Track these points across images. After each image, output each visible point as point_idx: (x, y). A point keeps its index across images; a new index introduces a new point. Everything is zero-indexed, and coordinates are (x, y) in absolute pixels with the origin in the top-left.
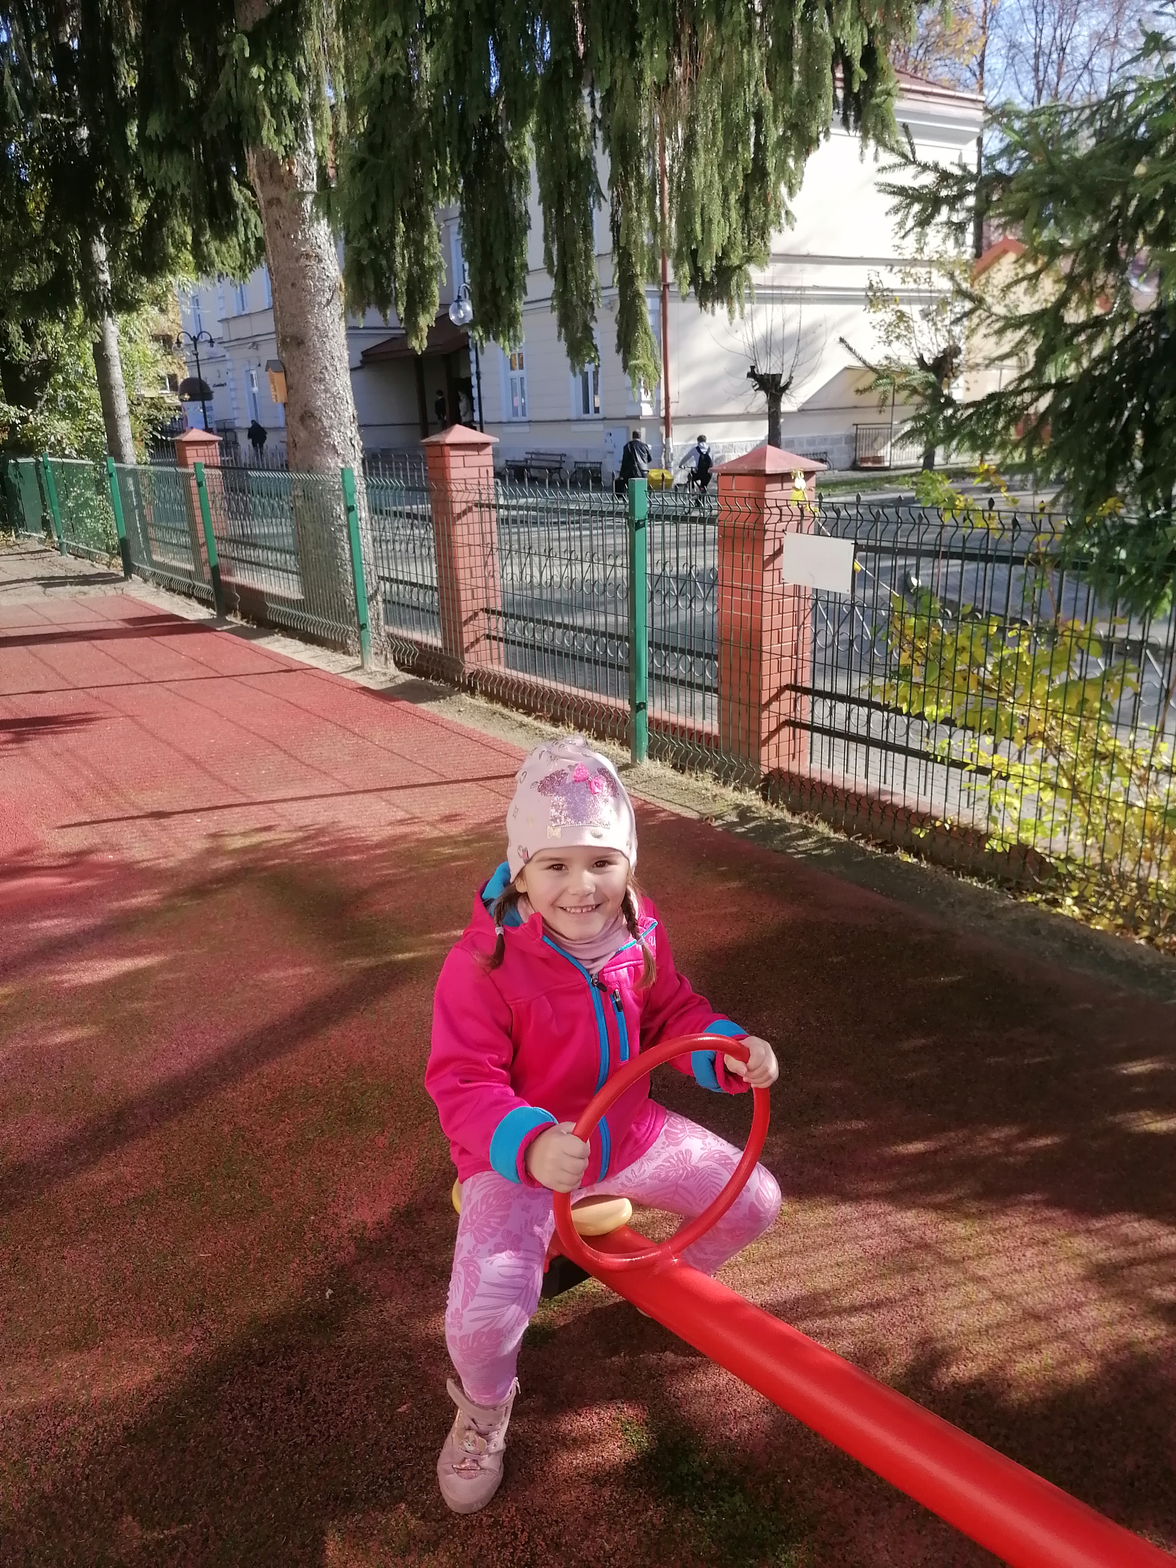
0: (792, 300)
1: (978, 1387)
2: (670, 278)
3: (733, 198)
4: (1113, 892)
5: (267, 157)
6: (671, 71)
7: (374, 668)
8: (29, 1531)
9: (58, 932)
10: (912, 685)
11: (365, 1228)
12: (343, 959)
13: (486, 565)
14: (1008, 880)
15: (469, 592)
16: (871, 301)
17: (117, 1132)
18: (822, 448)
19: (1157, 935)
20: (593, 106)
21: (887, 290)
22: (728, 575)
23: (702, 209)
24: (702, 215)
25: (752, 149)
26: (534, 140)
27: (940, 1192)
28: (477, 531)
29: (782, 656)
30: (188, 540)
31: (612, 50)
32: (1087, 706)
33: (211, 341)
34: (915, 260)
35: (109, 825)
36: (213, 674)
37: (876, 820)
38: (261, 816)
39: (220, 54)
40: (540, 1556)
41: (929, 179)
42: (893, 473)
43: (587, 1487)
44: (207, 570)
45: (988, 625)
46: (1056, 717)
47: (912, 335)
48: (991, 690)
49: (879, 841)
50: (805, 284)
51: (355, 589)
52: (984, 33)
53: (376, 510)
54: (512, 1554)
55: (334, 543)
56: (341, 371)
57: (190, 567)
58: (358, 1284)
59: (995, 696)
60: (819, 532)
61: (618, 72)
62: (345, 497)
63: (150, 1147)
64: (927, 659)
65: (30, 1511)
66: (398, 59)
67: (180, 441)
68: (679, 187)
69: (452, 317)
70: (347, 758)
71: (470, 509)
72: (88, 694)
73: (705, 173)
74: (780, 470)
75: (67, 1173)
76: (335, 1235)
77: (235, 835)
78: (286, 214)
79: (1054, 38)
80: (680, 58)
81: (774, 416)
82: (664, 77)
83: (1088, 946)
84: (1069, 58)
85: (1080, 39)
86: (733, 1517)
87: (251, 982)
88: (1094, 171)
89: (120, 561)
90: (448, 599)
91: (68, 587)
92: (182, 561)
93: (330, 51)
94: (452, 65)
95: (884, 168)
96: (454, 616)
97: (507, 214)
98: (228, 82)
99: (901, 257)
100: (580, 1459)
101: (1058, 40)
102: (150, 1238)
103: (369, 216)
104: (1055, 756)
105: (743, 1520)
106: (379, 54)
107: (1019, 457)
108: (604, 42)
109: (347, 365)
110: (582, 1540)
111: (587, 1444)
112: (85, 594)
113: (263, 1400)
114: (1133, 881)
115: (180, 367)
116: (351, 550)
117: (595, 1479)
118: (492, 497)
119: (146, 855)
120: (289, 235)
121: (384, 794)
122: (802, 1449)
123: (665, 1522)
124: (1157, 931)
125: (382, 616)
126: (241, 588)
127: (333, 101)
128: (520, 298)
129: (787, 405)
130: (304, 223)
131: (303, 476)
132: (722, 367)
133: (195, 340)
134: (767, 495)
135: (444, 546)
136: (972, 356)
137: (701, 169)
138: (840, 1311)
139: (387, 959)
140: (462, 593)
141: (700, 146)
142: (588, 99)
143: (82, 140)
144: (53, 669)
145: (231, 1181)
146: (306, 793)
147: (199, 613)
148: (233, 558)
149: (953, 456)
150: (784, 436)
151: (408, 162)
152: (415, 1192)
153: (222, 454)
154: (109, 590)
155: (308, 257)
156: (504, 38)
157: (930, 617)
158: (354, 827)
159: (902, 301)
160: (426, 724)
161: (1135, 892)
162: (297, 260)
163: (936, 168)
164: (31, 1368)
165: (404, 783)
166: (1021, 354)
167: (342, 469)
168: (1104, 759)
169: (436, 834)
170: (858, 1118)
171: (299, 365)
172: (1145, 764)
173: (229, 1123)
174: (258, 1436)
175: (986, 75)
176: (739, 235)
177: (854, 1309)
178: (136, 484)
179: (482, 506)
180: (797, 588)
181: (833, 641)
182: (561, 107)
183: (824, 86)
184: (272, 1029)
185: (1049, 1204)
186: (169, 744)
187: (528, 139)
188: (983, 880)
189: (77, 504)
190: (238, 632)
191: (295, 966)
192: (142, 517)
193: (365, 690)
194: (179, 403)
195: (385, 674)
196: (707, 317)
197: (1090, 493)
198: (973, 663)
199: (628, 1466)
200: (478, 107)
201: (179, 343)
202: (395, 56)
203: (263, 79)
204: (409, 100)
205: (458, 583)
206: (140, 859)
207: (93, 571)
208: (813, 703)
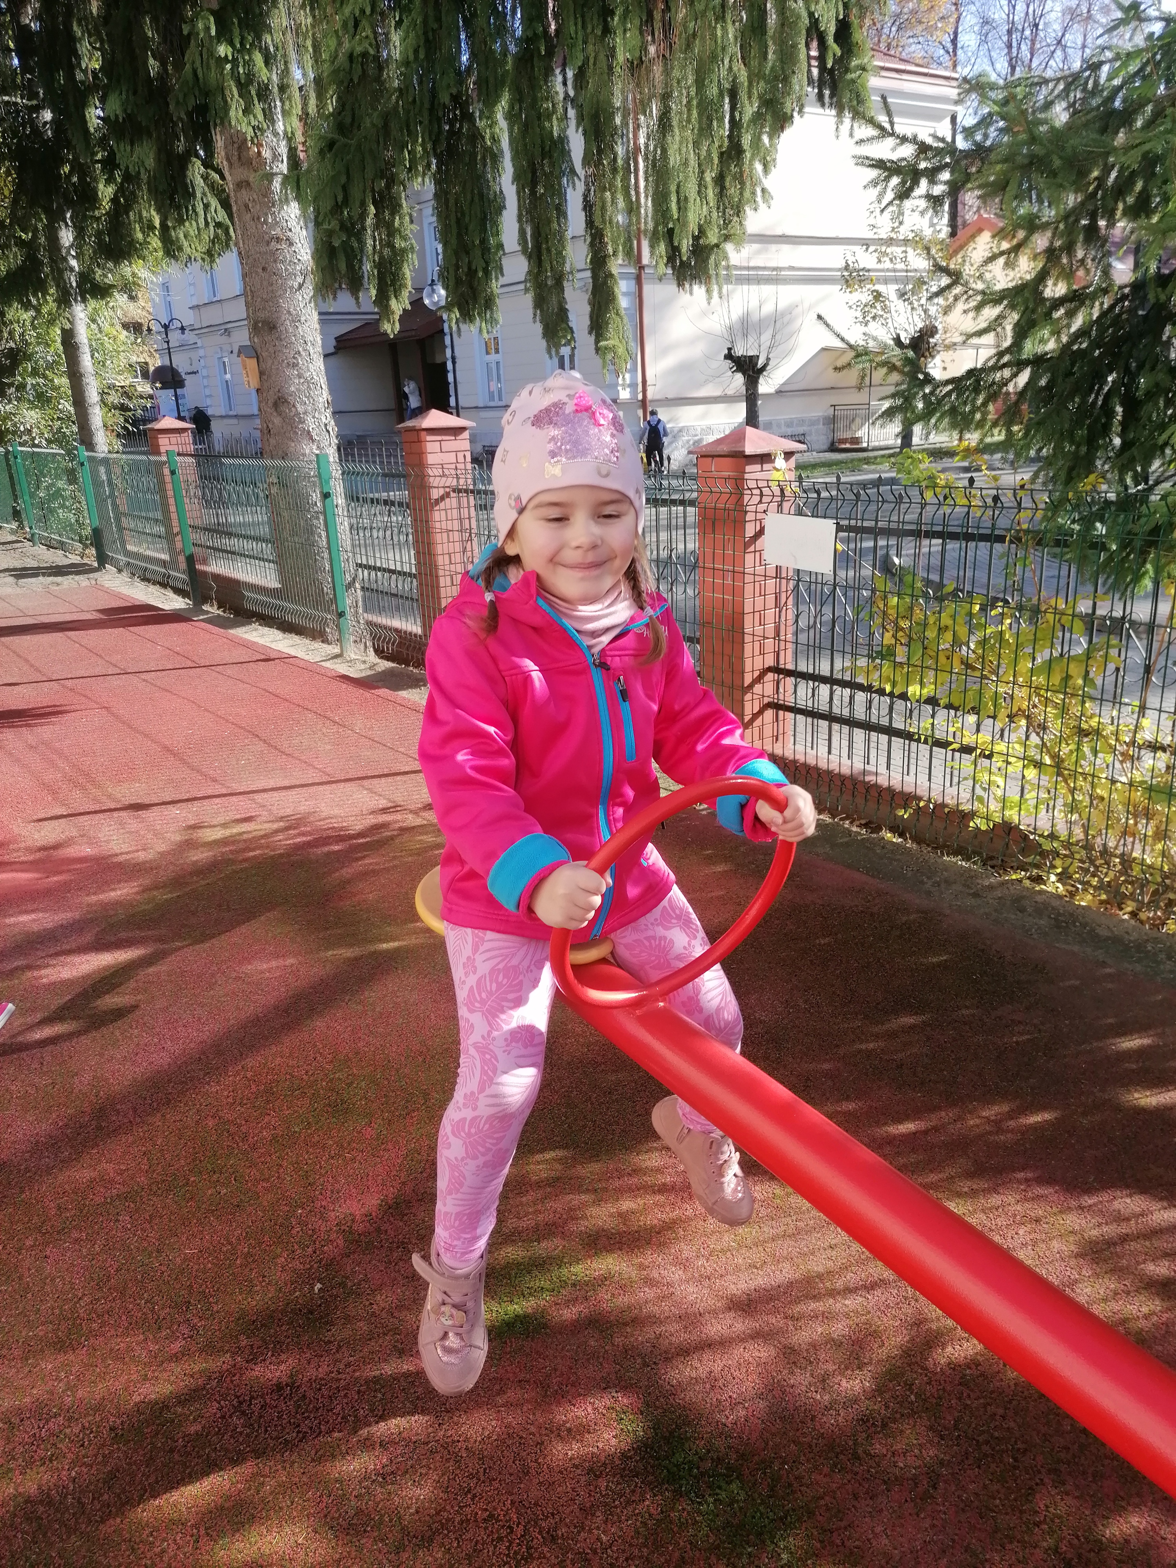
0: (769, 280)
1: (973, 1366)
2: (645, 260)
3: (709, 176)
4: (1096, 867)
5: (235, 139)
6: (644, 48)
7: (353, 656)
8: (15, 1536)
9: (35, 927)
10: (896, 665)
11: (353, 1221)
12: (327, 949)
13: (464, 550)
14: (992, 858)
15: (448, 579)
16: (847, 281)
17: (100, 1128)
18: (801, 430)
19: (1140, 910)
20: (565, 83)
21: (863, 269)
22: (709, 557)
23: (678, 186)
24: (678, 192)
25: (727, 126)
26: (506, 119)
27: (931, 1171)
28: (455, 517)
29: (765, 638)
30: (163, 529)
31: (584, 27)
32: (1070, 683)
33: (183, 329)
34: (891, 239)
35: (86, 817)
36: (190, 664)
37: (860, 801)
38: (240, 806)
39: (185, 32)
40: (536, 1549)
41: (907, 151)
42: (871, 454)
43: (583, 1479)
44: (182, 559)
45: (971, 603)
46: (1038, 695)
47: (888, 315)
48: (974, 669)
49: (863, 822)
50: (780, 265)
51: (333, 577)
52: (957, 9)
53: (353, 497)
54: (508, 1548)
55: (310, 531)
56: (315, 357)
57: (165, 557)
58: (347, 1278)
59: (978, 674)
60: (800, 513)
61: (590, 48)
62: (321, 483)
63: (134, 1142)
64: (910, 638)
65: (15, 1515)
66: (367, 37)
67: (152, 430)
68: (654, 166)
69: (427, 302)
70: (328, 747)
71: (448, 495)
72: (63, 686)
73: (680, 150)
74: (759, 451)
75: (49, 1170)
76: (323, 1229)
77: (214, 826)
78: (255, 197)
79: (1027, 14)
80: (653, 35)
81: (751, 398)
82: (637, 54)
83: (1074, 922)
84: (1042, 34)
85: (1053, 16)
86: (731, 1504)
87: (234, 975)
88: (1074, 142)
89: (93, 551)
90: (427, 585)
91: (41, 578)
92: (157, 551)
93: (297, 30)
94: (422, 43)
95: (862, 141)
96: (434, 603)
97: (481, 196)
98: (193, 62)
99: (876, 237)
100: (574, 1449)
101: (1031, 17)
102: (135, 1235)
103: (340, 198)
104: (1038, 734)
105: (741, 1508)
106: (347, 32)
107: (998, 436)
108: (576, 18)
109: (320, 349)
110: (579, 1532)
111: (581, 1434)
112: (58, 584)
113: (252, 1398)
114: (1116, 856)
115: (151, 355)
116: (328, 537)
117: (591, 1470)
118: (470, 481)
119: (125, 848)
120: (259, 218)
121: (366, 783)
122: (798, 1434)
123: (662, 1512)
124: (1141, 905)
125: (360, 603)
126: (217, 577)
127: (302, 83)
128: (497, 279)
129: (765, 386)
130: (273, 206)
131: (278, 462)
132: (697, 351)
133: (166, 327)
134: (747, 476)
135: (422, 532)
136: (948, 335)
137: (676, 147)
138: (833, 1293)
139: (372, 948)
140: (442, 580)
141: (675, 123)
142: (560, 78)
143: (46, 123)
144: (26, 661)
145: (215, 1177)
146: (286, 783)
147: (174, 602)
148: (208, 547)
149: (932, 436)
150: (762, 418)
151: (378, 143)
152: (404, 1183)
153: (195, 443)
154: (83, 581)
155: (278, 240)
156: (474, 15)
157: (913, 596)
158: (335, 817)
159: (878, 281)
160: (406, 711)
161: (1119, 867)
162: (268, 243)
163: (914, 140)
164: (14, 1370)
165: (386, 771)
166: (999, 329)
167: (317, 455)
168: (1086, 735)
169: (418, 821)
170: (848, 1098)
171: (271, 350)
172: (1127, 740)
173: (214, 1117)
174: (248, 1435)
175: (959, 52)
176: (715, 214)
177: (849, 1291)
178: (109, 473)
179: (460, 491)
180: (778, 569)
181: (815, 622)
182: (534, 86)
183: (798, 61)
184: (256, 1021)
185: (1041, 1181)
186: (146, 736)
187: (500, 116)
188: (967, 859)
189: (49, 495)
190: (213, 621)
191: (278, 957)
192: (115, 506)
193: (345, 678)
194: (151, 392)
195: (364, 662)
196: (684, 298)
197: (1071, 469)
198: (957, 643)
199: (624, 1456)
200: (449, 86)
201: (149, 330)
202: (364, 34)
203: (230, 58)
204: (378, 79)
205: (436, 569)
206: (118, 851)
207: (67, 562)
208: (796, 686)
